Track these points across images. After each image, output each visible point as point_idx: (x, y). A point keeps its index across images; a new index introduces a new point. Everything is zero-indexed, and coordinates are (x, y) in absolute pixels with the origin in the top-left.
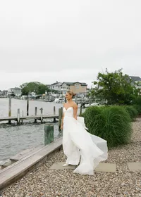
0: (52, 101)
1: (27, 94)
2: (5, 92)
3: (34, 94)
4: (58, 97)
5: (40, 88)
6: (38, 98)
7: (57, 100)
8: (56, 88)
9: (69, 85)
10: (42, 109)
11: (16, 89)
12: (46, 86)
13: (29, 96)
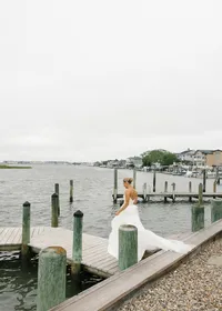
0: (183, 174)
1: (149, 165)
2: (122, 162)
3: (158, 165)
4: (190, 170)
5: (165, 157)
6: (164, 169)
7: (189, 173)
8: (187, 158)
9: (205, 153)
10: (174, 185)
11: (136, 158)
12: (174, 155)
13: (152, 167)
